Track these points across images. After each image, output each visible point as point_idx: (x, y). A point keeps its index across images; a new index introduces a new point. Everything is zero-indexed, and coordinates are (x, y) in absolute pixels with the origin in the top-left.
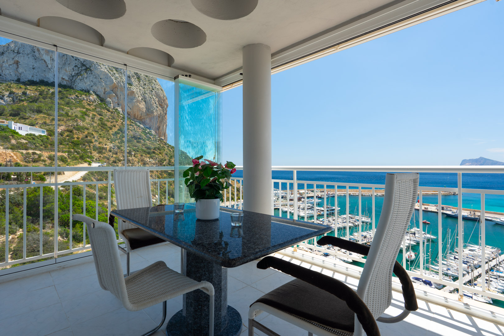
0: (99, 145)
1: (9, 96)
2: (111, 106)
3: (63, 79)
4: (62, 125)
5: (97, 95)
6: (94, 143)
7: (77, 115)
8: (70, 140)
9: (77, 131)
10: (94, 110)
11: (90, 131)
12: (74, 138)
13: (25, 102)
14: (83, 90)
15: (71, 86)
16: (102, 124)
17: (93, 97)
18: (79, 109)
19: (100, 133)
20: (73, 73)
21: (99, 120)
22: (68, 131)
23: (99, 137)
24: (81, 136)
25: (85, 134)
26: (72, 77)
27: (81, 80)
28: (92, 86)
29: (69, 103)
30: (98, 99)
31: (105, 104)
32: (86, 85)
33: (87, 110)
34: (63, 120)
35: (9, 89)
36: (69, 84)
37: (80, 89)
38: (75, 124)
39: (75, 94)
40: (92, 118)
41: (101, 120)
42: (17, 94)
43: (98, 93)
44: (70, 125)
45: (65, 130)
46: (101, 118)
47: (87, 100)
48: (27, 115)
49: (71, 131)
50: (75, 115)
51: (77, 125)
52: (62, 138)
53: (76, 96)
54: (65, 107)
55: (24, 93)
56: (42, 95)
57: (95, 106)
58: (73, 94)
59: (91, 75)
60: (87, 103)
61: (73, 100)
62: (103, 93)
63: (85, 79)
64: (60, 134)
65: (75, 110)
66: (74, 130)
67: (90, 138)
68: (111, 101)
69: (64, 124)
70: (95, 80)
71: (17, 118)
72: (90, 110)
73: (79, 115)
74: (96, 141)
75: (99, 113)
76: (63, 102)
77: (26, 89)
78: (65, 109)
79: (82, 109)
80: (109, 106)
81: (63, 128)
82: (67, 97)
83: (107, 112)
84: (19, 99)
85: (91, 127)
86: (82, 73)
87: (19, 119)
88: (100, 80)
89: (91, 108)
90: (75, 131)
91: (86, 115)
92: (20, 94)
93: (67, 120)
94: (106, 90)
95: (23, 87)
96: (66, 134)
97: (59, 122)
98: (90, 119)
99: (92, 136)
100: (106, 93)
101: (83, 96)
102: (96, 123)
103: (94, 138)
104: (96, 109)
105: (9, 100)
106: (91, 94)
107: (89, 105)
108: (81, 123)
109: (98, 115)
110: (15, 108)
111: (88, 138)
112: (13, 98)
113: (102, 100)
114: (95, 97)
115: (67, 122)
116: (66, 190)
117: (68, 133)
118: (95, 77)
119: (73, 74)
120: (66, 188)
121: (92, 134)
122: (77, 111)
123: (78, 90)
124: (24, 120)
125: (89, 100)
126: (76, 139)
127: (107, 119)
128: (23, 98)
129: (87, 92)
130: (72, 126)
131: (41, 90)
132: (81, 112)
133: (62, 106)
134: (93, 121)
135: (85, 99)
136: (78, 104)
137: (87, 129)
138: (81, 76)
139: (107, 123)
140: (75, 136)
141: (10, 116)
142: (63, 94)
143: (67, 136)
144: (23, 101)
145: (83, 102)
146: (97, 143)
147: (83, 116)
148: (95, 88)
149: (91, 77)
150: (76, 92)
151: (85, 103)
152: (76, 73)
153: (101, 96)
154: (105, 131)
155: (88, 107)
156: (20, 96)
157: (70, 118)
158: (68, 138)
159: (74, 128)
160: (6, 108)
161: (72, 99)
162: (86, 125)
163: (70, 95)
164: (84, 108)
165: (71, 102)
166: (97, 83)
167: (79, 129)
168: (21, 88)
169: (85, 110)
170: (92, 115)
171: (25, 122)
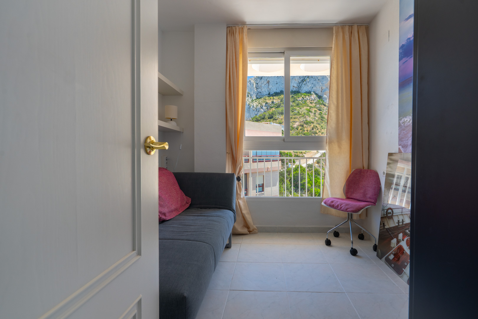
0: (322, 135)
1: (265, 106)
2: (326, 101)
3: (294, 86)
4: (297, 122)
5: (316, 94)
6: (318, 134)
7: (305, 113)
8: (303, 133)
9: (306, 125)
10: (315, 107)
11: (315, 124)
12: (305, 131)
13: (273, 108)
14: (307, 92)
15: (298, 91)
16: (321, 117)
17: (314, 96)
18: (305, 108)
19: (321, 125)
20: (300, 80)
21: (319, 114)
22: (301, 126)
23: (321, 129)
24: (309, 129)
25: (311, 127)
26: (299, 84)
27: (305, 84)
28: (312, 88)
29: (298, 104)
30: (317, 97)
31: (322, 100)
32: (309, 87)
33: (311, 107)
34: (297, 118)
35: (265, 101)
36: (297, 90)
37: (304, 92)
38: (305, 120)
39: (302, 96)
40: (314, 114)
41: (320, 114)
42: (269, 103)
43: (317, 92)
44: (301, 121)
45: (299, 125)
46: (320, 113)
47: (310, 99)
48: (277, 117)
49: (303, 126)
50: (304, 113)
51: (306, 121)
52: (298, 131)
53: (303, 98)
54: (297, 108)
55: (273, 102)
56: (282, 102)
57: (315, 103)
58: (300, 97)
59: (312, 78)
60: (310, 102)
61: (301, 102)
62: (320, 92)
63: (308, 83)
64: (297, 128)
65: (303, 109)
66: (304, 124)
67: (315, 130)
68: (327, 97)
69: (298, 121)
70: (314, 82)
71: (272, 119)
72: (312, 107)
73: (306, 112)
74: (319, 132)
75: (319, 109)
76: (295, 104)
77: (273, 99)
78: (297, 109)
79: (307, 108)
80: (325, 101)
81: (297, 124)
82: (297, 100)
83: (324, 107)
84: (270, 107)
85: (315, 121)
86: (305, 79)
87: (273, 120)
88: (318, 81)
89: (313, 106)
90: (305, 126)
91: (310, 111)
92: (270, 103)
93: (299, 118)
94: (323, 88)
95: (272, 98)
96: (300, 128)
97: (295, 119)
98: (313, 114)
99: (317, 128)
100: (323, 91)
101: (307, 97)
102: (317, 117)
103: (318, 129)
104: (316, 106)
105: (265, 108)
106: (312, 94)
107: (311, 103)
108: (309, 119)
109: (318, 111)
110: (270, 113)
111: (314, 130)
112: (267, 107)
113: (320, 97)
114: (315, 96)
115: (300, 119)
116: (309, 170)
117: (301, 127)
118: (314, 79)
119: (300, 82)
120: (309, 169)
121: (317, 127)
122: (304, 110)
123: (303, 93)
124: (275, 121)
125: (311, 100)
126: (306, 132)
127: (325, 113)
128: (272, 106)
129: (309, 93)
130: (303, 121)
131: (282, 98)
132: (306, 110)
133: (295, 107)
134: (315, 116)
135: (308, 99)
136: (304, 104)
137: (313, 123)
138: (305, 81)
139: (325, 116)
140: (306, 129)
141: (268, 119)
142: (294, 98)
143: (301, 130)
144: (272, 108)
145: (307, 101)
146: (320, 134)
147: (308, 113)
148: (314, 88)
149: (312, 80)
150: (302, 95)
151: (308, 102)
152: (302, 79)
153: (319, 95)
154: (324, 123)
155: (310, 105)
156: (270, 105)
157: (301, 116)
158: (301, 131)
159: (304, 123)
160: (266, 114)
161: (300, 100)
162: (311, 119)
163: (299, 98)
164: (308, 106)
165: (299, 103)
166: (316, 84)
167: (307, 123)
168: (271, 99)
169: (309, 108)
170: (314, 111)
171: (276, 122)
